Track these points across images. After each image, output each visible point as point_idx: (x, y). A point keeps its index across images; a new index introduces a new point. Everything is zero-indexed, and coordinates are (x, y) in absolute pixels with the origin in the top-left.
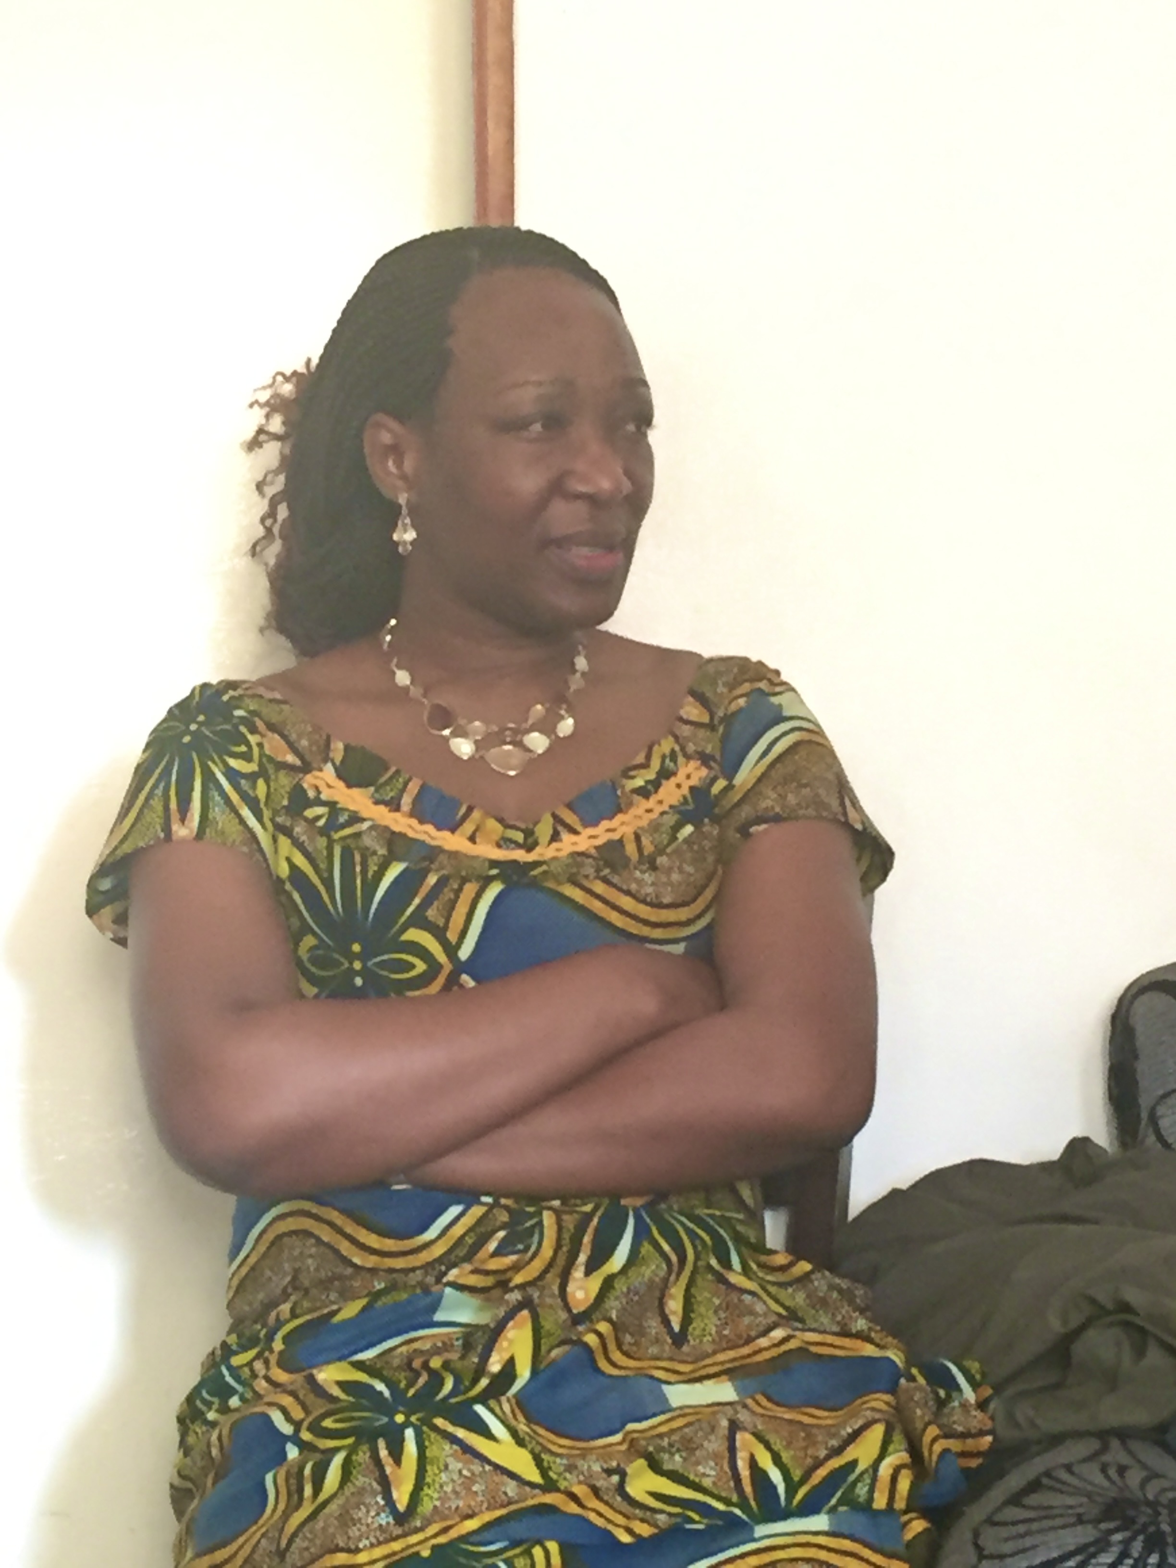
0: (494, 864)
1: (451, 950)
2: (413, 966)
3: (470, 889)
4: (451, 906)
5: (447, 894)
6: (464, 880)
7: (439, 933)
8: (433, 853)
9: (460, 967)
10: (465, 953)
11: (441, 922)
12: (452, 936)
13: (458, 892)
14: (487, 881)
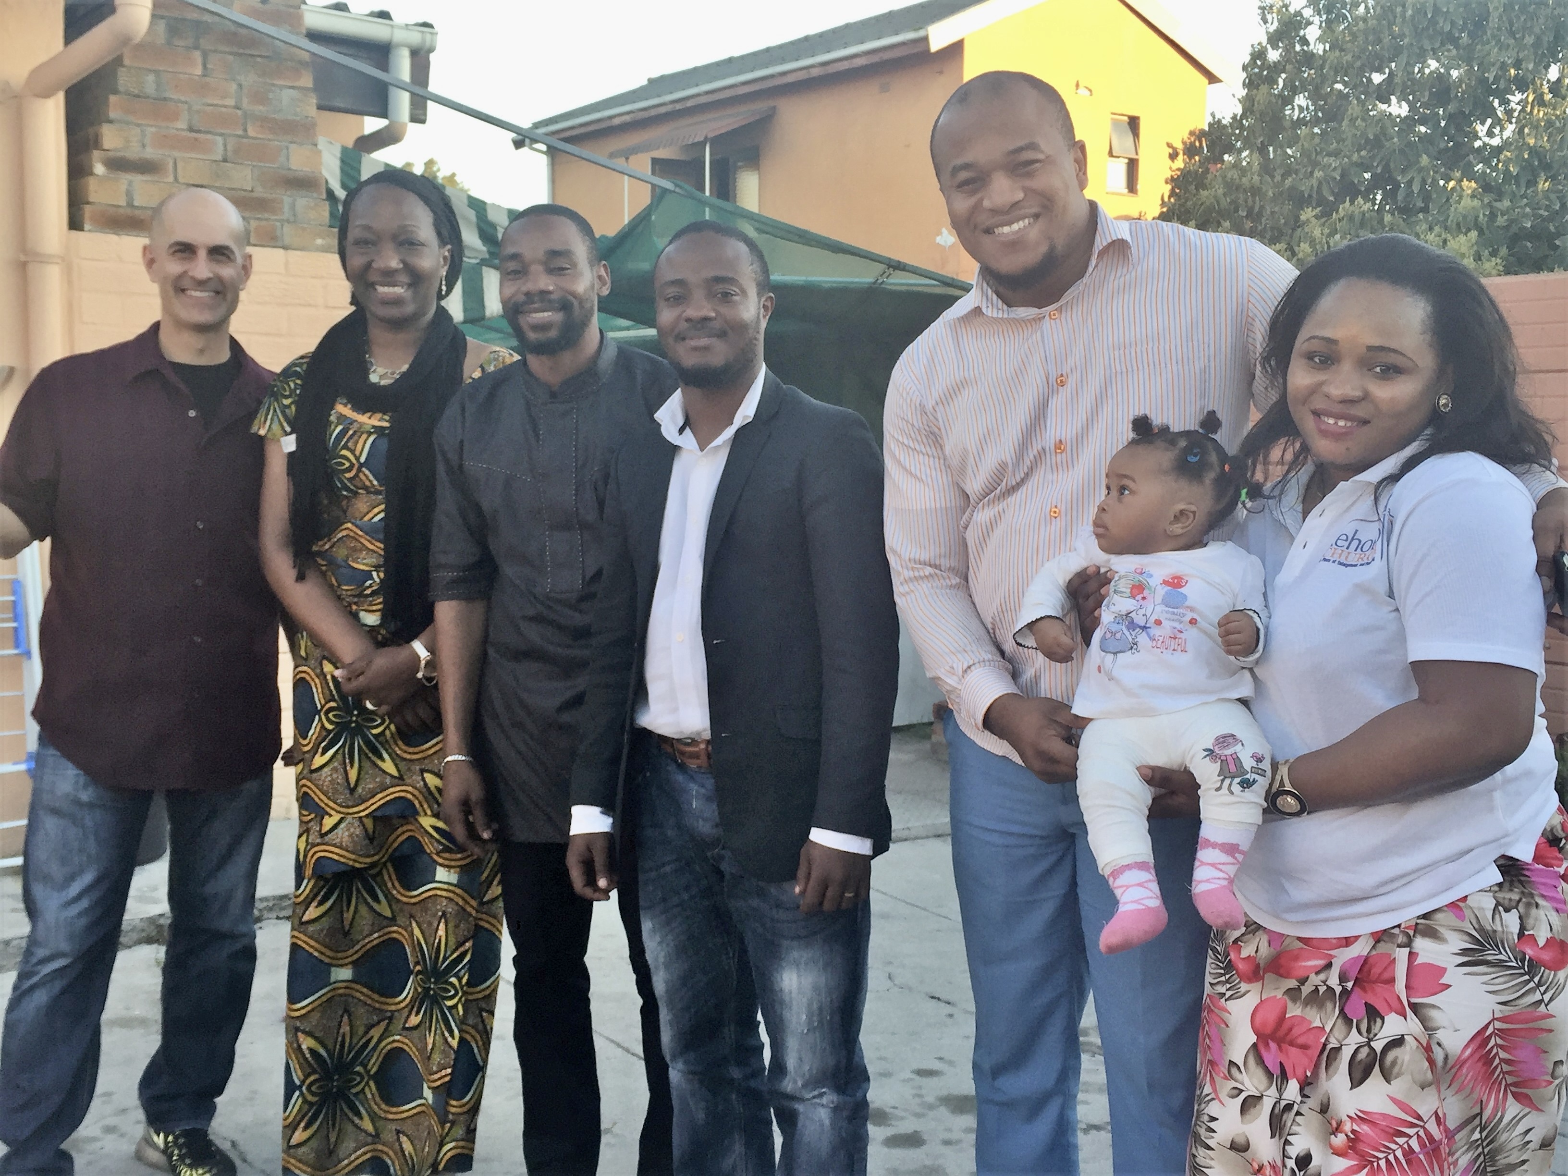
0: (374, 427)
1: (358, 459)
2: (344, 464)
3: (364, 436)
4: (357, 442)
5: (356, 438)
6: (362, 433)
7: (353, 452)
8: (353, 422)
9: (361, 465)
10: (362, 460)
11: (353, 448)
12: (357, 453)
13: (360, 437)
14: (370, 434)
